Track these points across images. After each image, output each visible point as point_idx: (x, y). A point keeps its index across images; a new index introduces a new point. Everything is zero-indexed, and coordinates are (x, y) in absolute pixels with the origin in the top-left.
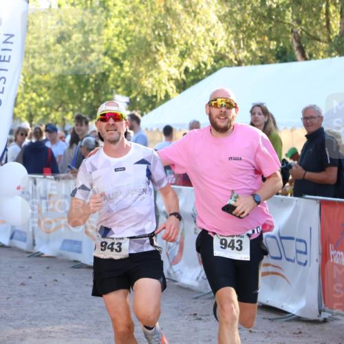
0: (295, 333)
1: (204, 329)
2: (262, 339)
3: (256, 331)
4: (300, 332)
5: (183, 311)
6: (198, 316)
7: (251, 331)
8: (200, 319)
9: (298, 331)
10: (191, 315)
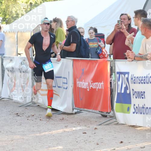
0: (60, 120)
1: (20, 120)
2: (45, 123)
3: (43, 119)
4: (63, 119)
5: (12, 112)
6: (19, 115)
7: (40, 120)
8: (19, 116)
9: (62, 118)
10: (15, 114)
